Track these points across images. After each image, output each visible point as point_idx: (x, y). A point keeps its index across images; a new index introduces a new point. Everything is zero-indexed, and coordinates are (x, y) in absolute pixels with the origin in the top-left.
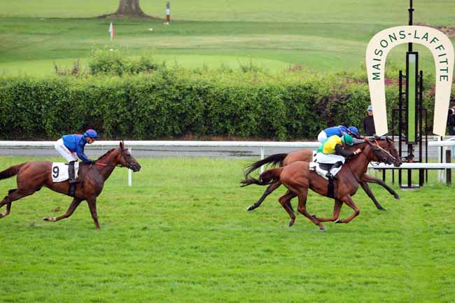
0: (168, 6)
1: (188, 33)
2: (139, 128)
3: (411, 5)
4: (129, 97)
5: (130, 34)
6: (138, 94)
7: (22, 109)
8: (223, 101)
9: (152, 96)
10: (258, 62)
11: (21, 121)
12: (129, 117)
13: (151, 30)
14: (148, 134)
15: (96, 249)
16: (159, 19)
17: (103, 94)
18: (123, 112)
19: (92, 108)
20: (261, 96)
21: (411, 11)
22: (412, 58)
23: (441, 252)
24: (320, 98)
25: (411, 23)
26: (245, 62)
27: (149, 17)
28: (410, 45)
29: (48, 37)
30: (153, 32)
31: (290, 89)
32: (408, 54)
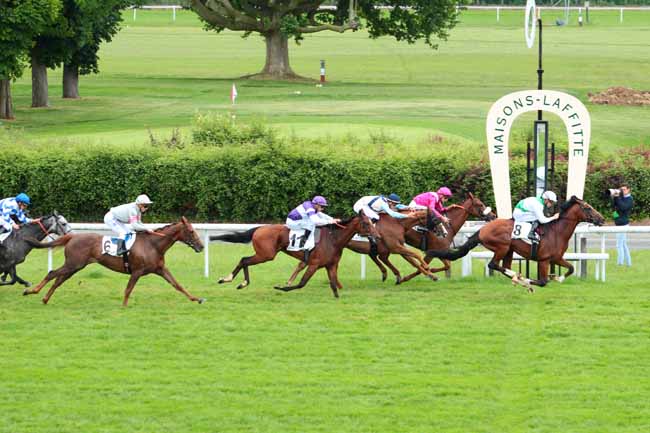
0: (323, 65)
1: (342, 98)
2: (239, 209)
3: (540, 66)
4: (227, 171)
5: (274, 98)
6: (238, 167)
7: (103, 186)
8: (340, 176)
9: (255, 169)
10: (392, 131)
11: (102, 199)
12: (230, 194)
13: (299, 93)
14: (251, 216)
15: (140, 352)
16: (313, 80)
17: (198, 167)
18: (222, 189)
19: (185, 183)
20: (384, 170)
21: (540, 72)
22: (541, 128)
23: (547, 358)
24: (456, 173)
25: (540, 88)
26: (377, 130)
27: (300, 77)
28: (540, 112)
29: (175, 101)
30: (300, 95)
31: (419, 163)
32: (536, 123)
